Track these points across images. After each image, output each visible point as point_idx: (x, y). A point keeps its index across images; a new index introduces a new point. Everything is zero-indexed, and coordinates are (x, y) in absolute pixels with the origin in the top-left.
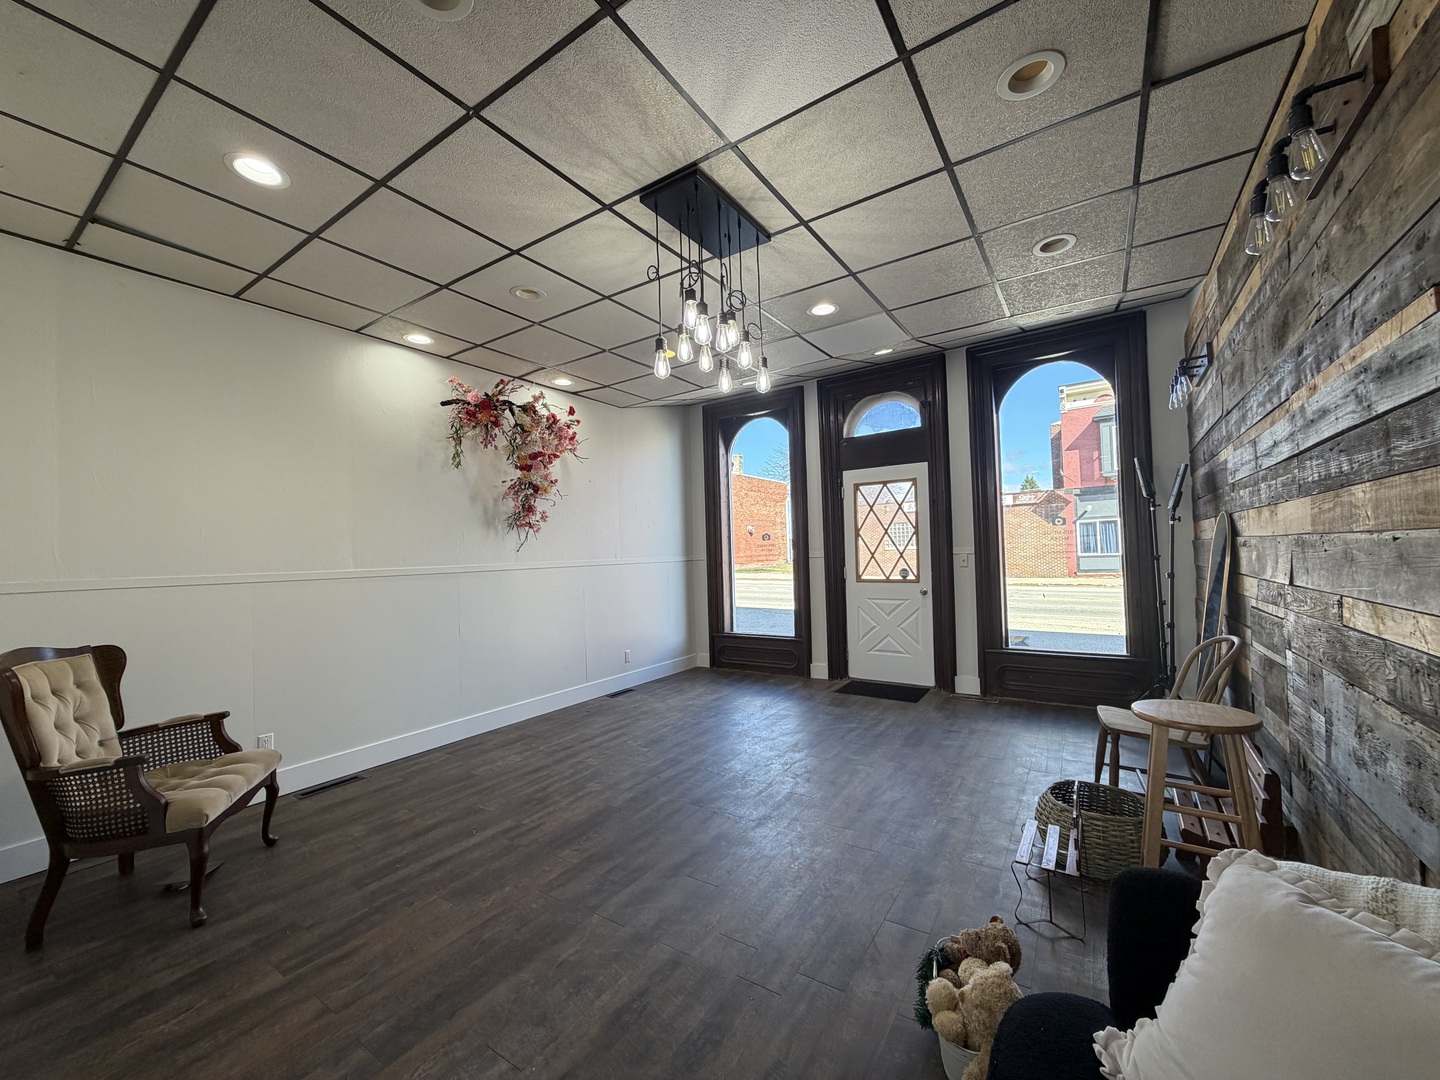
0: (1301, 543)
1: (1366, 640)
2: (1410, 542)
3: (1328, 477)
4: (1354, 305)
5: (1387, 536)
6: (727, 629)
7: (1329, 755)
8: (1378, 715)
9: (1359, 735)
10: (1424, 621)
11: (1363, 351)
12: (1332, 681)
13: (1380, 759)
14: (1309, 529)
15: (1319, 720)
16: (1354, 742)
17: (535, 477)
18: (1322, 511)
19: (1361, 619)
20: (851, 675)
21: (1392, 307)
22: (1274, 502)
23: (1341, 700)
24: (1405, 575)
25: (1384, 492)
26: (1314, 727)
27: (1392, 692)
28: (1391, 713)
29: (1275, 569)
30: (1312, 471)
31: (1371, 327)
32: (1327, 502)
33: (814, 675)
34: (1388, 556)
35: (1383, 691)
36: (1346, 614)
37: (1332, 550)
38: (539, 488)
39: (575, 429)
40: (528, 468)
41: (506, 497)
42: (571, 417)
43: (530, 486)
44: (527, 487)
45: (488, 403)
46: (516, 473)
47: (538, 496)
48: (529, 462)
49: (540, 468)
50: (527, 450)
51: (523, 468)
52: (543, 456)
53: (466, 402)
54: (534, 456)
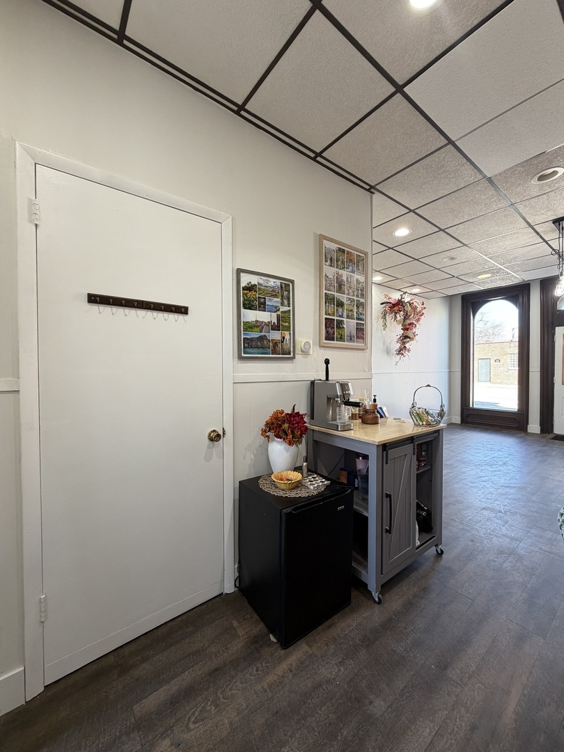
6: (471, 406)
17: (410, 333)
20: (554, 432)
33: (530, 430)
38: (409, 338)
39: (423, 311)
40: (407, 329)
41: (397, 342)
42: (422, 306)
43: (406, 337)
44: (405, 338)
45: (400, 303)
46: (402, 332)
47: (408, 342)
48: (407, 327)
49: (412, 329)
50: (408, 322)
51: (405, 329)
52: (413, 323)
53: (390, 303)
54: (410, 324)
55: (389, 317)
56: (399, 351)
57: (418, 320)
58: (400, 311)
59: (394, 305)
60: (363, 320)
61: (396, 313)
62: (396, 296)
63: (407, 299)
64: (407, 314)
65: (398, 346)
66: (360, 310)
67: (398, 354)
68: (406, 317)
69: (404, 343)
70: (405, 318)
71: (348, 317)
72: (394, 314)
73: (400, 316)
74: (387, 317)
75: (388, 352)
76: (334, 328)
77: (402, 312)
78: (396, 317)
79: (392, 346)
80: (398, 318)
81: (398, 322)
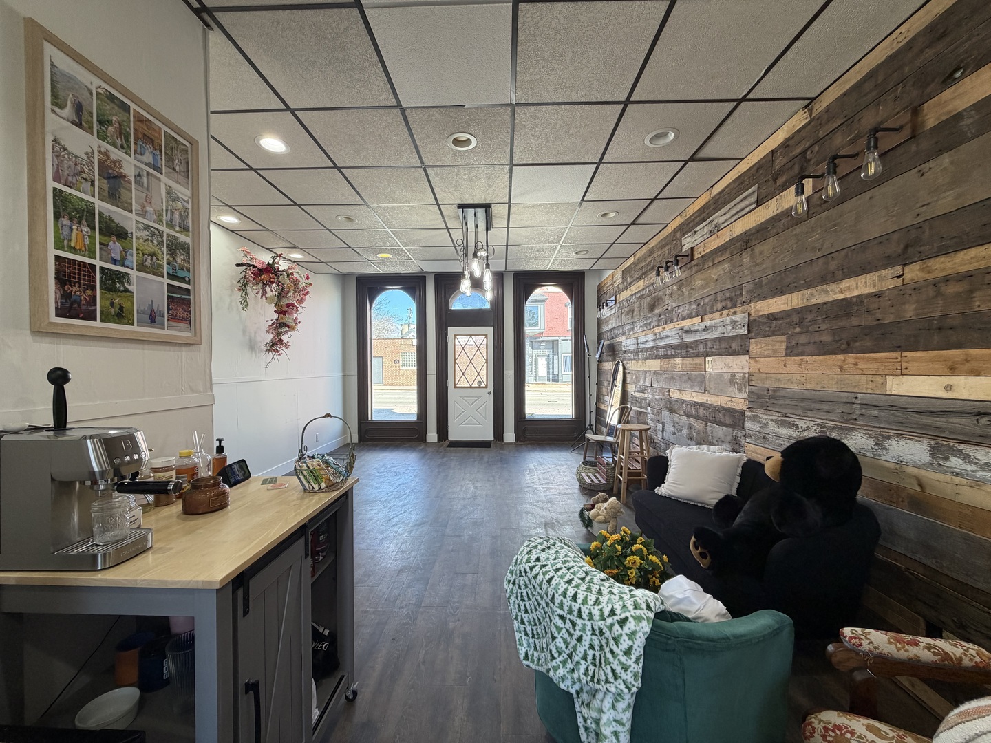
0: (656, 373)
1: (677, 401)
2: (691, 374)
3: (667, 355)
4: (679, 311)
5: (685, 373)
6: (370, 419)
7: (663, 435)
8: (680, 419)
9: (674, 426)
10: (694, 394)
11: (681, 324)
12: (665, 413)
13: (680, 430)
14: (659, 369)
15: (660, 426)
16: (672, 429)
17: (288, 319)
18: (664, 364)
19: (675, 395)
20: (450, 438)
21: (690, 316)
22: (646, 359)
23: (668, 418)
24: (689, 382)
25: (684, 362)
26: (658, 428)
27: (685, 412)
28: (684, 418)
29: (644, 381)
30: (662, 352)
31: (684, 319)
32: (666, 362)
33: (429, 440)
34: (686, 378)
35: (682, 413)
36: (671, 394)
37: (667, 376)
38: (288, 326)
39: (309, 289)
40: (284, 313)
41: (268, 332)
42: (307, 281)
43: (283, 325)
44: (281, 326)
45: (270, 269)
46: (276, 316)
47: (286, 332)
48: (285, 309)
49: (292, 313)
50: (285, 301)
51: (281, 312)
52: (293, 305)
53: (254, 267)
54: (288, 305)
55: (253, 290)
56: (271, 346)
57: (301, 301)
58: (272, 283)
59: (261, 272)
60: (188, 283)
61: (265, 285)
62: (265, 258)
63: (283, 266)
64: (283, 289)
65: (269, 337)
66: (180, 258)
67: (269, 351)
68: (282, 294)
69: (279, 334)
70: (279, 294)
71: (142, 267)
72: (260, 285)
73: (272, 291)
74: (249, 289)
75: (252, 346)
76: (93, 288)
77: (274, 285)
78: (264, 292)
79: (258, 339)
80: (269, 294)
81: (268, 299)
